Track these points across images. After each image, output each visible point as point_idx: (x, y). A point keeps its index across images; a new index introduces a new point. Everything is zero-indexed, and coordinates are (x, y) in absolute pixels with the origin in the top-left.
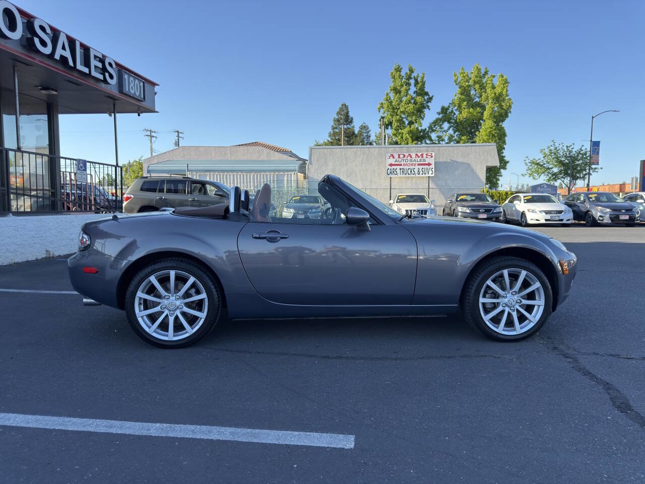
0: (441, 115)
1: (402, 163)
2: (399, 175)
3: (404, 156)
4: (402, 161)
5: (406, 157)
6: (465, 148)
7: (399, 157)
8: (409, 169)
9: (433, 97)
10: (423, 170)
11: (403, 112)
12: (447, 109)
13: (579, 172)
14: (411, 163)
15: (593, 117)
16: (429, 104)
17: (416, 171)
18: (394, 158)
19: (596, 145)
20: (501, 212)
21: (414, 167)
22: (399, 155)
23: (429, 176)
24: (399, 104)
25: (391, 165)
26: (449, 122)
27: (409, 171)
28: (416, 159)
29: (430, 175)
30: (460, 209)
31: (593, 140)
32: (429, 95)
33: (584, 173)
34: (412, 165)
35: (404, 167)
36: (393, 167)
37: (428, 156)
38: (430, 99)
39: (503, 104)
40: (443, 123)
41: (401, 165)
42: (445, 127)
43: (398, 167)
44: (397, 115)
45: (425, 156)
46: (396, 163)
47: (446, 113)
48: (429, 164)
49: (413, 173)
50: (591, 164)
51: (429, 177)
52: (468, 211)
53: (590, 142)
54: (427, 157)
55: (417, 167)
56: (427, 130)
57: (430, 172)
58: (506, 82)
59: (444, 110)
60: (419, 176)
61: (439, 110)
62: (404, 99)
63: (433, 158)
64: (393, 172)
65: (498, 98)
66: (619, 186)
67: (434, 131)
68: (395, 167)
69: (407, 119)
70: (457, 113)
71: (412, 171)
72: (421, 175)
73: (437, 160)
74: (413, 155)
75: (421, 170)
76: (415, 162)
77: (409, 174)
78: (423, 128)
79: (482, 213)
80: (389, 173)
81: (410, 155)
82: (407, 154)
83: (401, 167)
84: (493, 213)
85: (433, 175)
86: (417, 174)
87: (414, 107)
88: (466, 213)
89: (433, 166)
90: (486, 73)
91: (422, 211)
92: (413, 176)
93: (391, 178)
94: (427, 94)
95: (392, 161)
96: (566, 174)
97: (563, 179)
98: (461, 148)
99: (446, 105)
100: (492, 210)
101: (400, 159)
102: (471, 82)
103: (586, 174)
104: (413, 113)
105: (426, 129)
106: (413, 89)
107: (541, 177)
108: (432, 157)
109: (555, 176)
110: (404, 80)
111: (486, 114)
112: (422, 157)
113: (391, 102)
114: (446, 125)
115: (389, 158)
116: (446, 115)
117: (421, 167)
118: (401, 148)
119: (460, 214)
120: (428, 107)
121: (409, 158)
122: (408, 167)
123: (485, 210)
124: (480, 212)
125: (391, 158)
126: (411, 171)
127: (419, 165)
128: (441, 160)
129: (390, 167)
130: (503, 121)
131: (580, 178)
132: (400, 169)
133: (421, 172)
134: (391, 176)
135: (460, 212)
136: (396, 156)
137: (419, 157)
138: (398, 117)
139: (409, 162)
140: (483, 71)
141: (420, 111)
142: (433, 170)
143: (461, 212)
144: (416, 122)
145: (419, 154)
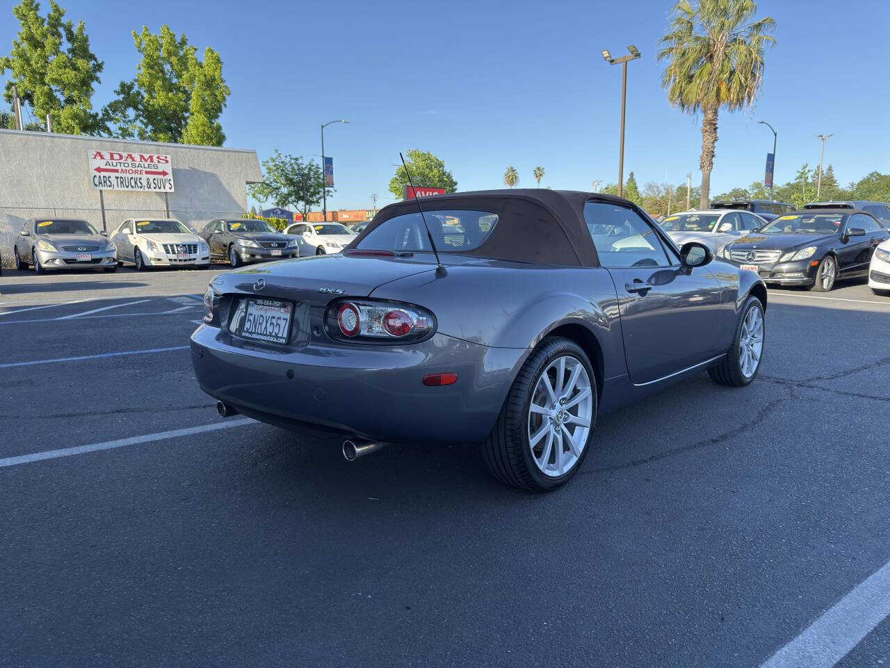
0: (123, 96)
1: (118, 167)
2: (116, 188)
3: (121, 157)
4: (118, 164)
5: (124, 159)
6: (214, 152)
7: (112, 158)
8: (132, 178)
9: (103, 63)
10: (156, 182)
11: (54, 81)
12: (131, 87)
13: (313, 194)
14: (134, 169)
15: (323, 127)
16: (98, 74)
17: (144, 183)
18: (102, 158)
19: (328, 162)
20: (296, 248)
21: (139, 176)
22: (112, 155)
23: (164, 191)
24: (43, 67)
25: (99, 170)
26: (136, 108)
27: (133, 181)
28: (142, 163)
29: (168, 190)
30: (242, 243)
31: (325, 156)
32: (96, 60)
33: (318, 196)
34: (136, 172)
35: (123, 175)
36: (103, 174)
37: (161, 161)
38: (99, 67)
39: (217, 93)
40: (125, 109)
41: (117, 171)
42: (130, 115)
43: (113, 175)
44: (44, 84)
45: (155, 160)
46: (108, 167)
47: (129, 94)
48: (164, 173)
49: (140, 185)
50: (324, 186)
51: (166, 193)
52: (255, 246)
53: (322, 158)
54: (159, 162)
55: (144, 177)
56: (100, 116)
57: (168, 186)
58: (218, 61)
59: (125, 89)
60: (150, 190)
61: (118, 88)
62: (53, 59)
63: (170, 163)
64: (105, 182)
65: (210, 84)
66: (331, 214)
67: (111, 119)
68: (107, 174)
69: (62, 94)
70: (146, 96)
71: (138, 182)
72: (153, 190)
73: (175, 167)
74: (137, 157)
75: (151, 181)
76: (140, 169)
77: (132, 187)
78: (93, 112)
79: (275, 248)
80: (97, 183)
81: (130, 155)
82: (125, 155)
83: (118, 175)
84: (288, 248)
85: (173, 190)
86: (146, 188)
87: (76, 75)
88: (253, 248)
89: (170, 176)
90: (183, 43)
91: (189, 246)
92: (139, 190)
93: (101, 191)
94: (92, 57)
95: (100, 163)
96: (299, 198)
97: (295, 204)
98: (209, 152)
99: (128, 82)
100: (286, 243)
101: (114, 162)
102: (163, 54)
103: (320, 198)
104: (74, 85)
105: (97, 114)
106: (66, 46)
107: (268, 199)
108: (167, 162)
109: (284, 200)
110: (46, 26)
111: (194, 104)
112: (152, 161)
113: (27, 61)
114: (131, 112)
115: (95, 158)
116: (128, 96)
117: (151, 177)
118: (113, 144)
119: (244, 249)
120: (97, 79)
121: (129, 160)
122: (130, 176)
123: (278, 244)
124: (272, 247)
125: (98, 158)
126: (136, 183)
127: (147, 173)
128: (181, 168)
129: (97, 174)
130: (217, 117)
131: (313, 202)
132: (117, 178)
133: (153, 185)
134: (101, 188)
135: (243, 247)
136: (107, 157)
137: (146, 161)
138: (46, 88)
139: (130, 168)
140: (178, 39)
141: (85, 83)
142: (172, 182)
143: (245, 247)
144: (81, 102)
145: (146, 156)
